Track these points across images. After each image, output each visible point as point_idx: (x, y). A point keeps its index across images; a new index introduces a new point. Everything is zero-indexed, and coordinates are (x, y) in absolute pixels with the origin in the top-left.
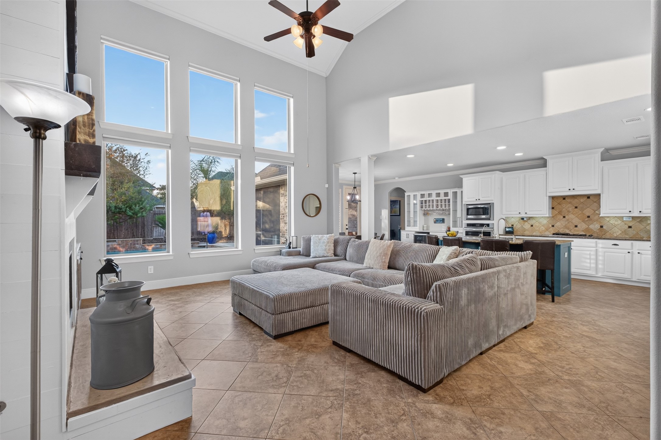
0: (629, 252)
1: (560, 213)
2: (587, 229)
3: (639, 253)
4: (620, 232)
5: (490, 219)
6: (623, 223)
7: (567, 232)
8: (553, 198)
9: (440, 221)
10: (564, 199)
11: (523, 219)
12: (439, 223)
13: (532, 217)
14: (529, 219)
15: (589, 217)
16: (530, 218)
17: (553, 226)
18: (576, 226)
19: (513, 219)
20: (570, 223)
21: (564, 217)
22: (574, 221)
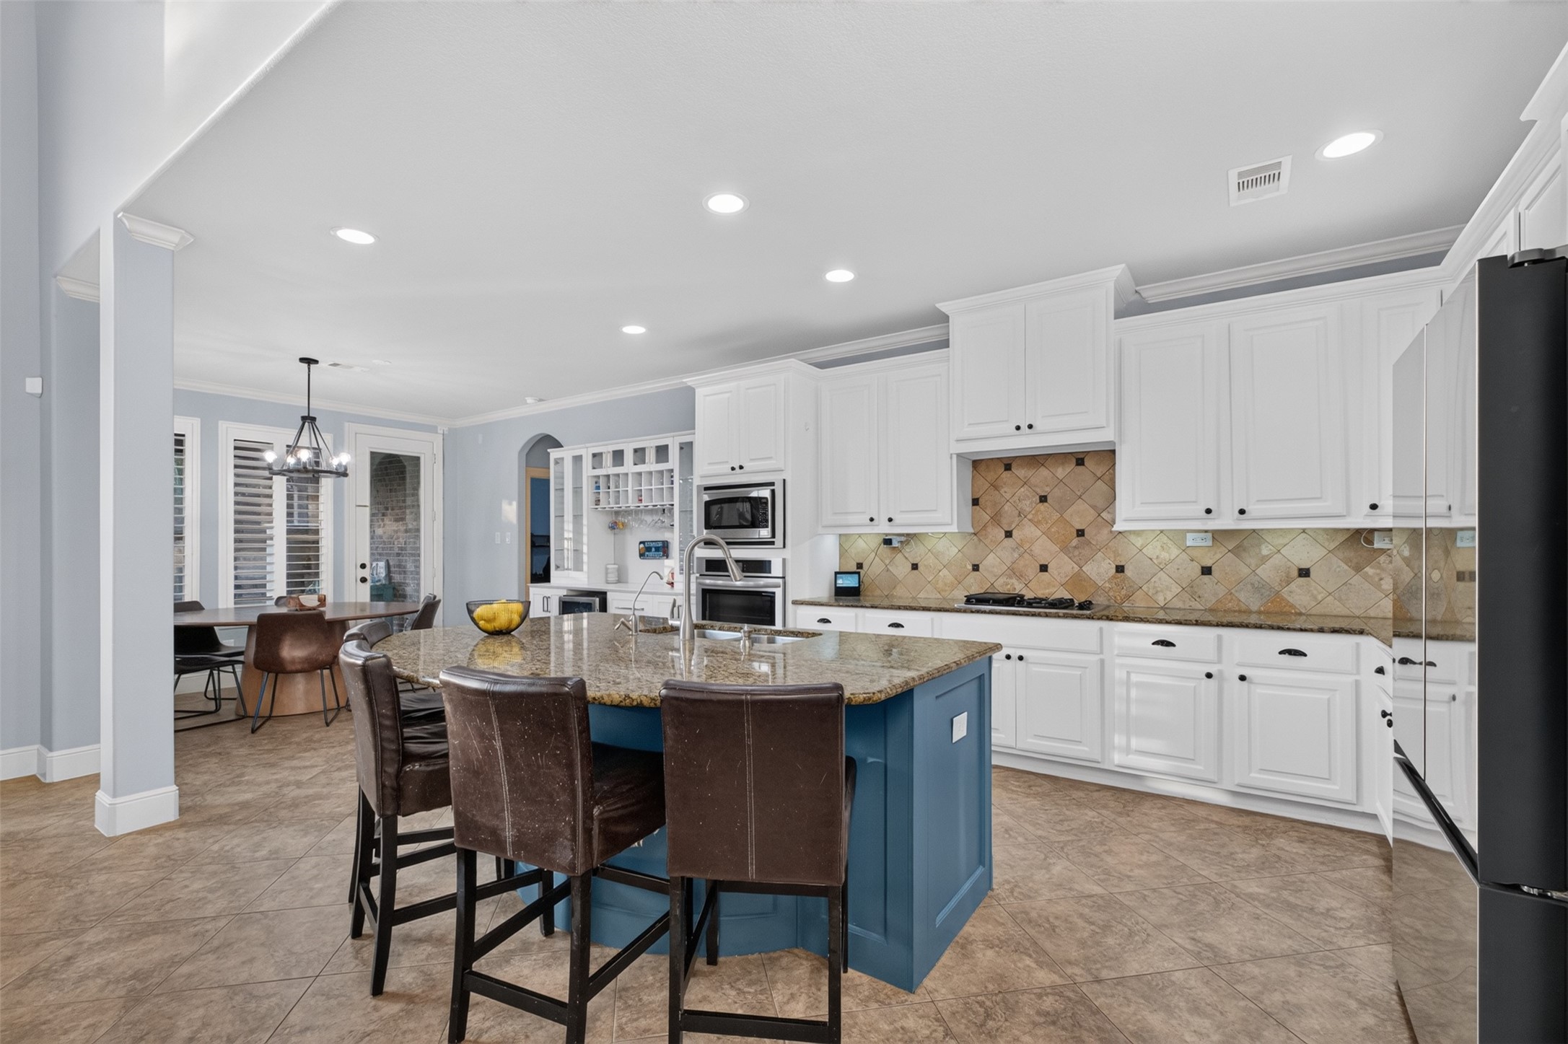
0: (1209, 676)
1: (996, 519)
2: (1078, 580)
3: (1242, 678)
4: (1177, 589)
5: (773, 543)
6: (1184, 556)
7: (1018, 587)
8: (978, 464)
9: (657, 549)
10: (1008, 467)
11: (888, 542)
12: (654, 558)
13: (915, 534)
14: (907, 542)
15: (1081, 533)
16: (909, 538)
17: (976, 568)
18: (1044, 568)
19: (861, 544)
20: (1026, 555)
21: (1009, 534)
22: (1037, 549)
